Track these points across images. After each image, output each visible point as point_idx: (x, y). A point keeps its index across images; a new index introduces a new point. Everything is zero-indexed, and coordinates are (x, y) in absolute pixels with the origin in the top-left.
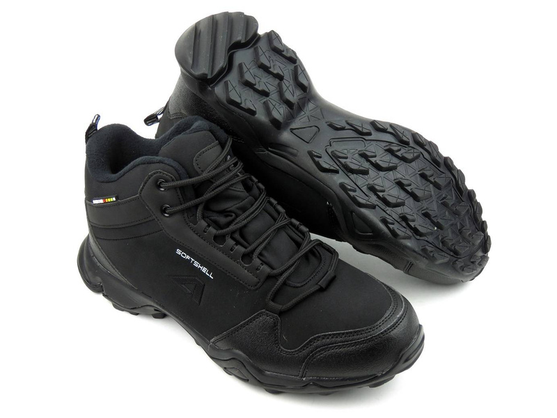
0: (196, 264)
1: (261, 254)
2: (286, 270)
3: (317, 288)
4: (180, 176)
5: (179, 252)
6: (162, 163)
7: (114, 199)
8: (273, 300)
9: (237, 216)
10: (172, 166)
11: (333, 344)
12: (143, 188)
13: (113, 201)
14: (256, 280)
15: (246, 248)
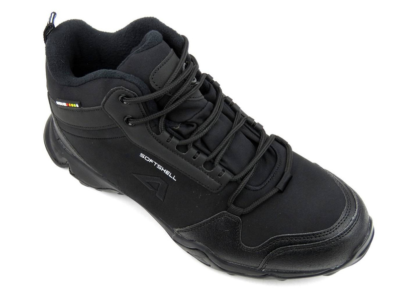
0: (160, 167)
1: (222, 160)
2: (246, 175)
3: (275, 191)
4: (142, 92)
5: (142, 156)
6: (124, 79)
7: (77, 106)
8: (234, 203)
9: (198, 126)
10: (133, 83)
11: (292, 245)
12: (105, 101)
13: (76, 107)
14: (218, 184)
15: (208, 155)
